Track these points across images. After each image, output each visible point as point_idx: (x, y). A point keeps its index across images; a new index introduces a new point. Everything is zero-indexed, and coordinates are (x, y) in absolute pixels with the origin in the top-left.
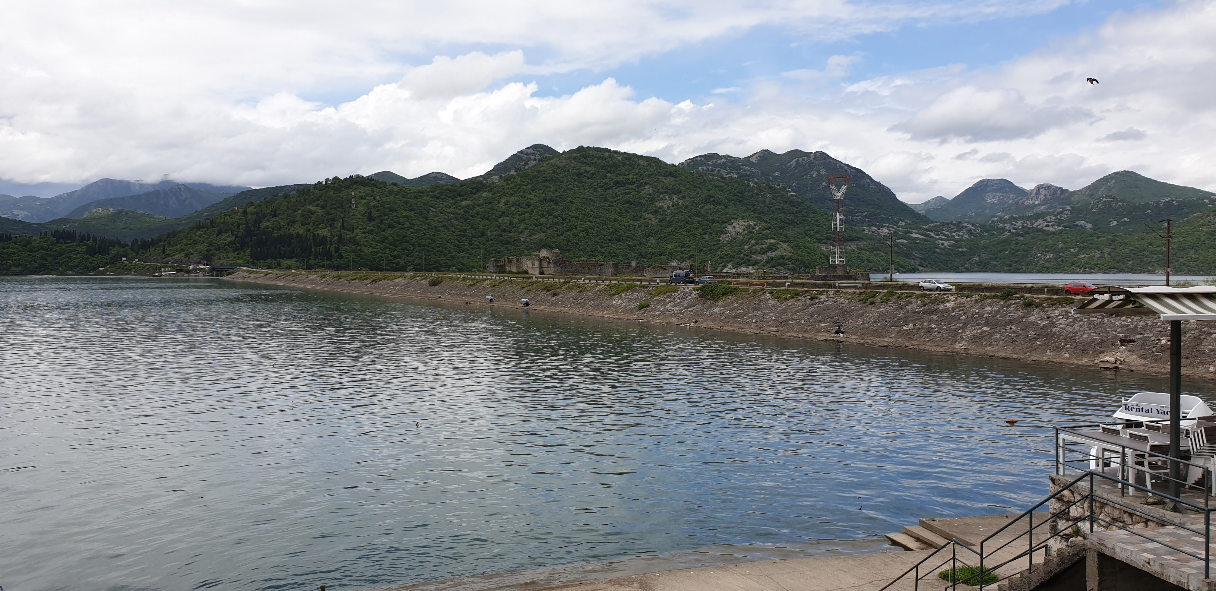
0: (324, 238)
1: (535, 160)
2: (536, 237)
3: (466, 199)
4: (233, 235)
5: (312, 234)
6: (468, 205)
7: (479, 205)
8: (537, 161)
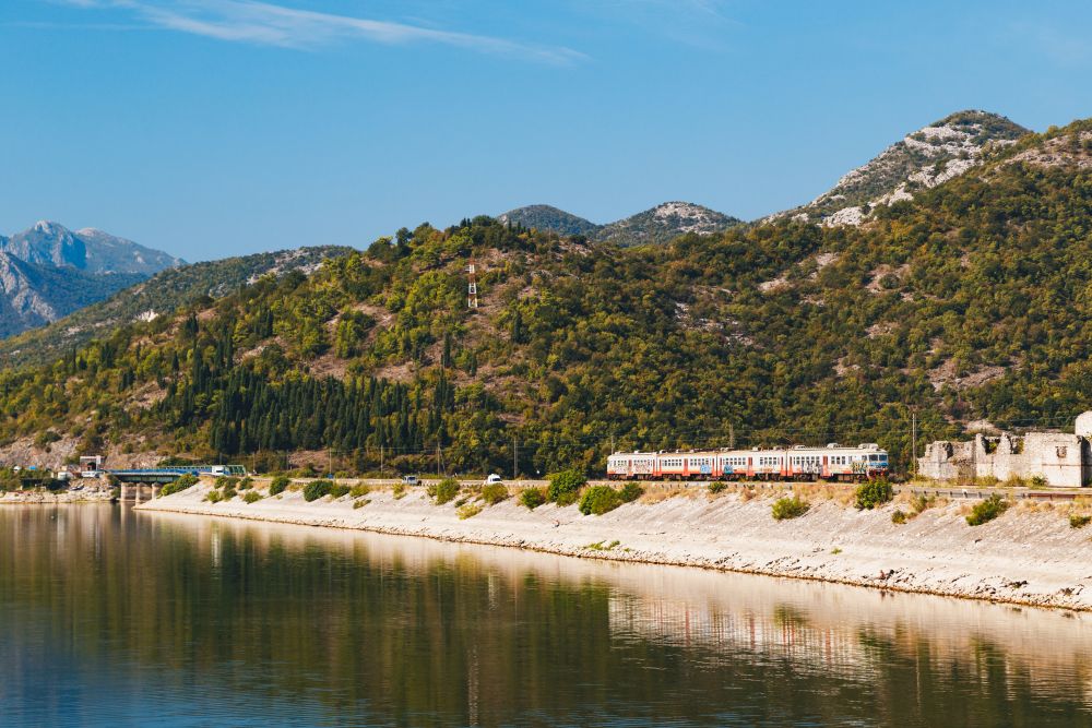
0: (402, 390)
1: (965, 156)
2: (980, 378)
3: (772, 276)
4: (163, 385)
5: (368, 381)
6: (780, 291)
7: (810, 291)
8: (972, 161)
